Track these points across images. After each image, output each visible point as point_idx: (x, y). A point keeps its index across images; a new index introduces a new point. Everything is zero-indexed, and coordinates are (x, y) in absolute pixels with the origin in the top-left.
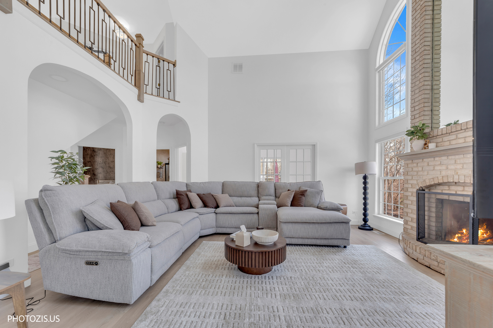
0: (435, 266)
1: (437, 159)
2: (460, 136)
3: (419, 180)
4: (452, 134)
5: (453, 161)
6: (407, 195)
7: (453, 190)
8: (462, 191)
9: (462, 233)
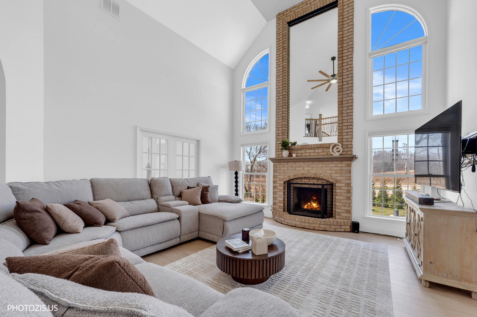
0: (307, 226)
1: (297, 163)
2: (308, 151)
3: (285, 176)
4: (303, 149)
5: (307, 166)
6: (276, 185)
7: (304, 182)
8: (308, 182)
9: (308, 205)
